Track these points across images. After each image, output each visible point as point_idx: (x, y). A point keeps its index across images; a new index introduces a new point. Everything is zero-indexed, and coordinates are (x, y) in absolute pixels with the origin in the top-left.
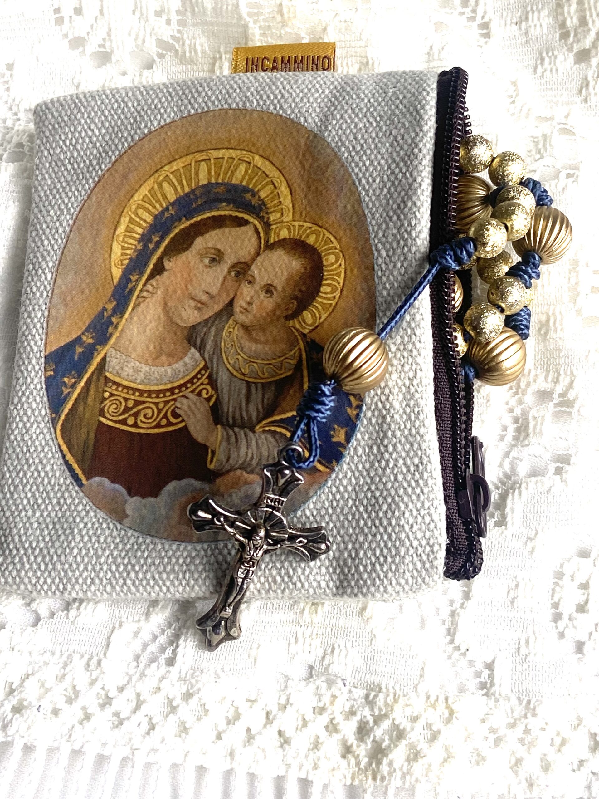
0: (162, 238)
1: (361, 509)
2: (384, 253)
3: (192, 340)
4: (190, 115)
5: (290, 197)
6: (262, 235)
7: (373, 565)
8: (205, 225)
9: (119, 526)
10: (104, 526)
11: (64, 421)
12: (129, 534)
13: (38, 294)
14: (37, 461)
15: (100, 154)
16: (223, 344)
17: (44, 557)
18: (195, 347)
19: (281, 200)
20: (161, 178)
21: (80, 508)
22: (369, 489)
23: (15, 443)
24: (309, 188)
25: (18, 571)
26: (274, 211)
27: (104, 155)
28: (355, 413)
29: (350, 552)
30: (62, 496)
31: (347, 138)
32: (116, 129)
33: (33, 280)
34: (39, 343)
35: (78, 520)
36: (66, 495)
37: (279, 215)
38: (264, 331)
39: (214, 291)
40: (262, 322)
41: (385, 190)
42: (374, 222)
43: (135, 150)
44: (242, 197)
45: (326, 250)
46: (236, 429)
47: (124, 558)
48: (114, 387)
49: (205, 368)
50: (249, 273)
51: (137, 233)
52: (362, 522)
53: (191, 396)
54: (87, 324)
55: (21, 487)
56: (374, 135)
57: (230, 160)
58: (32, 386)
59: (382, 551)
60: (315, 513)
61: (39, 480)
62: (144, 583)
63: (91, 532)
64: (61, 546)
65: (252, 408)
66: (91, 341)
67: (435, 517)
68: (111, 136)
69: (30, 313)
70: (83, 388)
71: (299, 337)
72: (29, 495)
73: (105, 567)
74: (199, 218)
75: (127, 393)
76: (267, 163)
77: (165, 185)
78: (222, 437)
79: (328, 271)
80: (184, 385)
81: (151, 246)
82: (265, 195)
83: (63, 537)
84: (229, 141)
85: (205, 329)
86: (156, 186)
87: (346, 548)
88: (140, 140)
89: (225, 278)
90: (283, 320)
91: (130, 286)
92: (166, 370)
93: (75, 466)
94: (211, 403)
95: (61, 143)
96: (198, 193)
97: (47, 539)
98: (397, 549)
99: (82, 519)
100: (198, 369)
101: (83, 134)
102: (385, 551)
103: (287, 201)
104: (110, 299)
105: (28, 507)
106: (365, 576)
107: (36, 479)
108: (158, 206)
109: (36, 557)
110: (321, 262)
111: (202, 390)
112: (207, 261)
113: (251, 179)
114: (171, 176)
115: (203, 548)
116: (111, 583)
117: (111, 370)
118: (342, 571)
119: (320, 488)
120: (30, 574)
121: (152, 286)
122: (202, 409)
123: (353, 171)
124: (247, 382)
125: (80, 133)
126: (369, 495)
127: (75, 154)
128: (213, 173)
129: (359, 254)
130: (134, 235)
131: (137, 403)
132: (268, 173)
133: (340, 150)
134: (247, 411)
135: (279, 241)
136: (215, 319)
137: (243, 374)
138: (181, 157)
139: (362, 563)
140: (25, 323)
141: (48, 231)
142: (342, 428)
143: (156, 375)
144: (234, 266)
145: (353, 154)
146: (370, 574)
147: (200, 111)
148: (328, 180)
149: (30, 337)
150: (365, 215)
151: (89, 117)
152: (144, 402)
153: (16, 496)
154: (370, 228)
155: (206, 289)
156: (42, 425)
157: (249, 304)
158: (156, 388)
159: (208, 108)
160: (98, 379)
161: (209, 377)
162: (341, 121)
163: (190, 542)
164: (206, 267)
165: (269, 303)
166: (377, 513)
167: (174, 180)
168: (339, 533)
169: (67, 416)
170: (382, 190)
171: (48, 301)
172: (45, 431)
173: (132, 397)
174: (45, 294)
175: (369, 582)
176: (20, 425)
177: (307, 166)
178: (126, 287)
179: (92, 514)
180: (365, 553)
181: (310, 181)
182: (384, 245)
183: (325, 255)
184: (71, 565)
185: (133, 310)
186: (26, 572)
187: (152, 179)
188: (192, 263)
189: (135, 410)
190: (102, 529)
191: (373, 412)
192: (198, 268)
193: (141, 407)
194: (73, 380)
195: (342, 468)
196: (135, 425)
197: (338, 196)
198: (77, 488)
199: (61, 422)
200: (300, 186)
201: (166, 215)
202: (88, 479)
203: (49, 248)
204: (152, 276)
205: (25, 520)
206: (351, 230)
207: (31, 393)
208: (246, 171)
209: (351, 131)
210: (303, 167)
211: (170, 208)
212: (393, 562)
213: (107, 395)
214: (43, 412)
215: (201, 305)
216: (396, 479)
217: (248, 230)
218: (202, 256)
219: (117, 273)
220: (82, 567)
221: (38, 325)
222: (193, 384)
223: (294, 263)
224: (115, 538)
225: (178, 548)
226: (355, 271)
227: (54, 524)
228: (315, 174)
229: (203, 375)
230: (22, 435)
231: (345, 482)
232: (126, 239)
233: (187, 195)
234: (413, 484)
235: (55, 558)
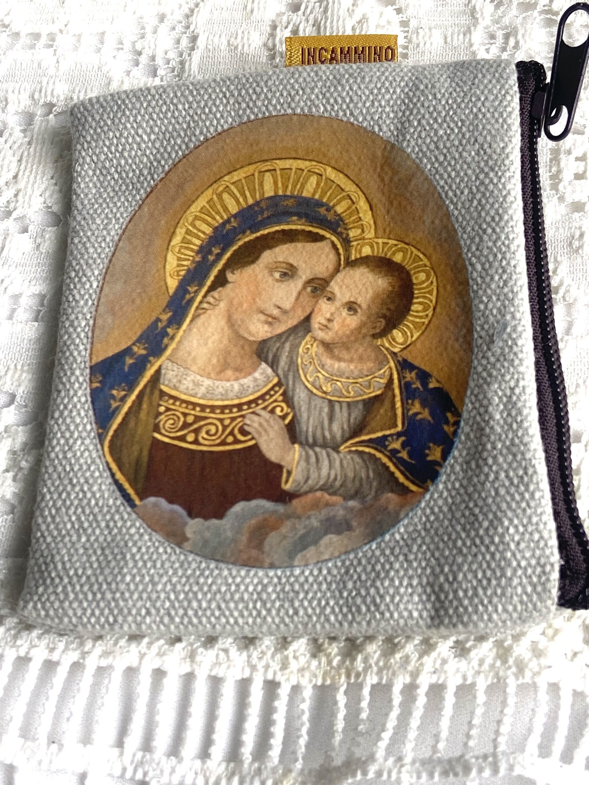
0: (224, 250)
1: (459, 528)
2: (479, 267)
3: (263, 355)
4: (249, 121)
5: (370, 213)
6: (341, 251)
7: (475, 589)
8: (273, 238)
9: (178, 551)
10: (161, 550)
11: (113, 436)
12: (190, 559)
13: (82, 303)
14: (82, 480)
15: (151, 163)
16: (299, 360)
17: (91, 586)
18: (266, 362)
19: (361, 215)
20: (221, 189)
21: (133, 531)
22: (467, 507)
23: (56, 462)
24: (391, 203)
25: (62, 602)
26: (354, 227)
27: (155, 164)
28: (452, 429)
29: (446, 576)
30: (112, 518)
31: (428, 148)
32: (168, 135)
33: (75, 287)
34: (83, 353)
35: (130, 544)
36: (117, 517)
37: (359, 231)
38: (348, 349)
39: (287, 305)
40: (345, 340)
41: (475, 203)
42: (465, 236)
43: (191, 158)
44: (316, 212)
45: (415, 268)
46: (318, 449)
47: (184, 585)
48: (171, 401)
49: (279, 384)
50: (328, 289)
51: (195, 245)
52: (459, 543)
53: (263, 413)
54: (139, 334)
55: (64, 510)
56: (456, 143)
57: (300, 172)
58: (75, 399)
59: (484, 572)
60: (405, 537)
61: (85, 501)
62: (208, 613)
63: (146, 557)
64: (112, 573)
65: (336, 427)
66: (143, 352)
67: (546, 535)
68: (162, 143)
69: (73, 321)
70: (134, 402)
71: (389, 356)
72: (74, 518)
73: (163, 596)
74: (266, 232)
75: (186, 408)
76: (341, 175)
77: (225, 196)
78: (301, 456)
79: (419, 289)
80: (255, 401)
81: (211, 258)
82: (342, 210)
83: (113, 564)
84: (296, 151)
85: (278, 345)
86: (215, 197)
87: (442, 571)
88: (196, 148)
89: (299, 294)
90: (368, 339)
91: (188, 297)
92: (232, 385)
93: (127, 486)
94: (287, 421)
95: (105, 149)
96: (263, 205)
97: (95, 565)
98: (502, 569)
99: (135, 544)
100: (270, 385)
101: (130, 140)
102: (489, 573)
103: (367, 217)
104: (164, 310)
105: (72, 532)
106: (466, 602)
107: (81, 500)
108: (218, 218)
109: (82, 586)
110: (411, 280)
111: (275, 408)
112: (277, 275)
113: (324, 193)
114: (232, 187)
115: (276, 575)
116: (169, 614)
117: (166, 382)
118: (438, 598)
119: (412, 510)
120: (75, 605)
121: (214, 298)
122: (276, 427)
123: (438, 184)
124: (330, 401)
125: (127, 138)
126: (467, 513)
127: (123, 162)
128: (280, 185)
129: (452, 270)
130: (192, 246)
131: (198, 419)
132: (343, 187)
133: (421, 162)
134: (330, 430)
135: (362, 258)
136: (290, 335)
137: (325, 393)
138: (242, 167)
139: (461, 588)
140: (66, 332)
141: (93, 239)
142: (439, 446)
143: (221, 390)
144: (310, 282)
145: (436, 165)
146: (471, 599)
147: (260, 116)
148: (411, 193)
149: (72, 347)
150: (455, 231)
151: (135, 121)
152: (206, 418)
153: (58, 519)
154: (462, 243)
155: (277, 303)
156: (87, 441)
157: (329, 320)
158: (220, 403)
159: (270, 112)
160: (152, 393)
161: (284, 394)
162: (419, 129)
163: (261, 567)
164: (277, 281)
165: (353, 321)
166: (477, 531)
167: (235, 191)
168: (433, 555)
169: (115, 431)
170: (471, 201)
171: (93, 309)
172: (91, 447)
173: (193, 412)
174: (90, 303)
175: (470, 609)
176: (62, 441)
177: (387, 179)
178: (183, 297)
179: (146, 537)
180: (465, 576)
181: (392, 196)
182: (478, 258)
183: (415, 273)
184: (123, 593)
185: (192, 321)
186: (71, 603)
187: (210, 190)
188: (260, 276)
189: (195, 426)
190: (158, 553)
191: (471, 426)
192: (267, 282)
193: (202, 423)
194: (123, 393)
195: (437, 486)
196: (196, 442)
197: (423, 211)
198: (129, 509)
199: (109, 438)
200: (381, 201)
201: (228, 227)
202: (141, 499)
203: (95, 256)
204: (212, 288)
205: (69, 545)
206: (441, 246)
207: (75, 406)
208: (318, 184)
209: (432, 140)
210: (383, 180)
211: (232, 220)
212: (499, 585)
213: (162, 409)
214: (89, 427)
215: (271, 320)
216: (497, 493)
217: (325, 246)
218: (271, 271)
219: (173, 284)
220: (136, 596)
221: (82, 335)
222: (265, 400)
223: (380, 281)
224: (174, 563)
225: (247, 575)
226: (449, 287)
227: (103, 549)
228: (397, 188)
229: (276, 392)
230: (65, 453)
231: (440, 502)
232: (182, 250)
233: (250, 207)
234: (517, 497)
235: (105, 586)
